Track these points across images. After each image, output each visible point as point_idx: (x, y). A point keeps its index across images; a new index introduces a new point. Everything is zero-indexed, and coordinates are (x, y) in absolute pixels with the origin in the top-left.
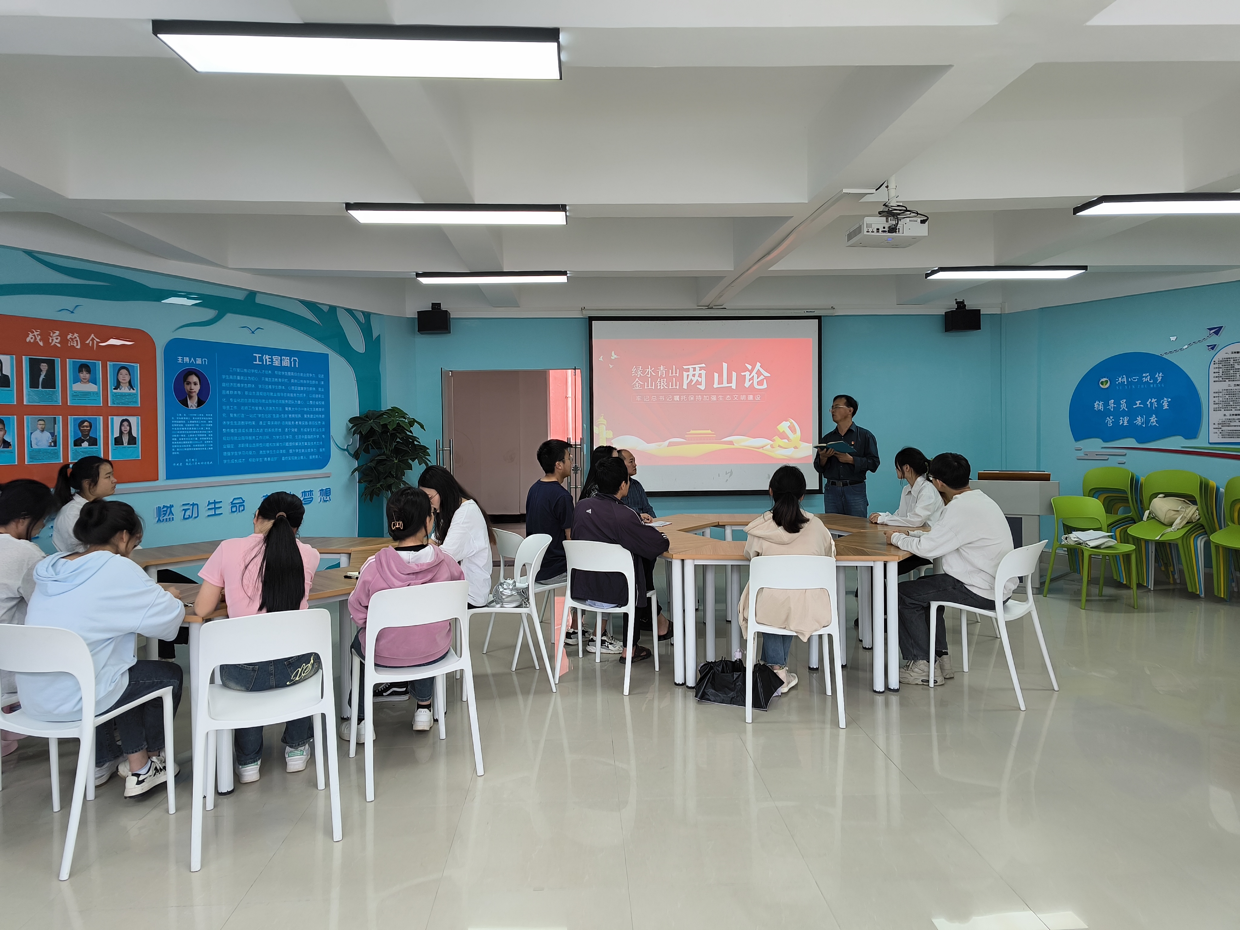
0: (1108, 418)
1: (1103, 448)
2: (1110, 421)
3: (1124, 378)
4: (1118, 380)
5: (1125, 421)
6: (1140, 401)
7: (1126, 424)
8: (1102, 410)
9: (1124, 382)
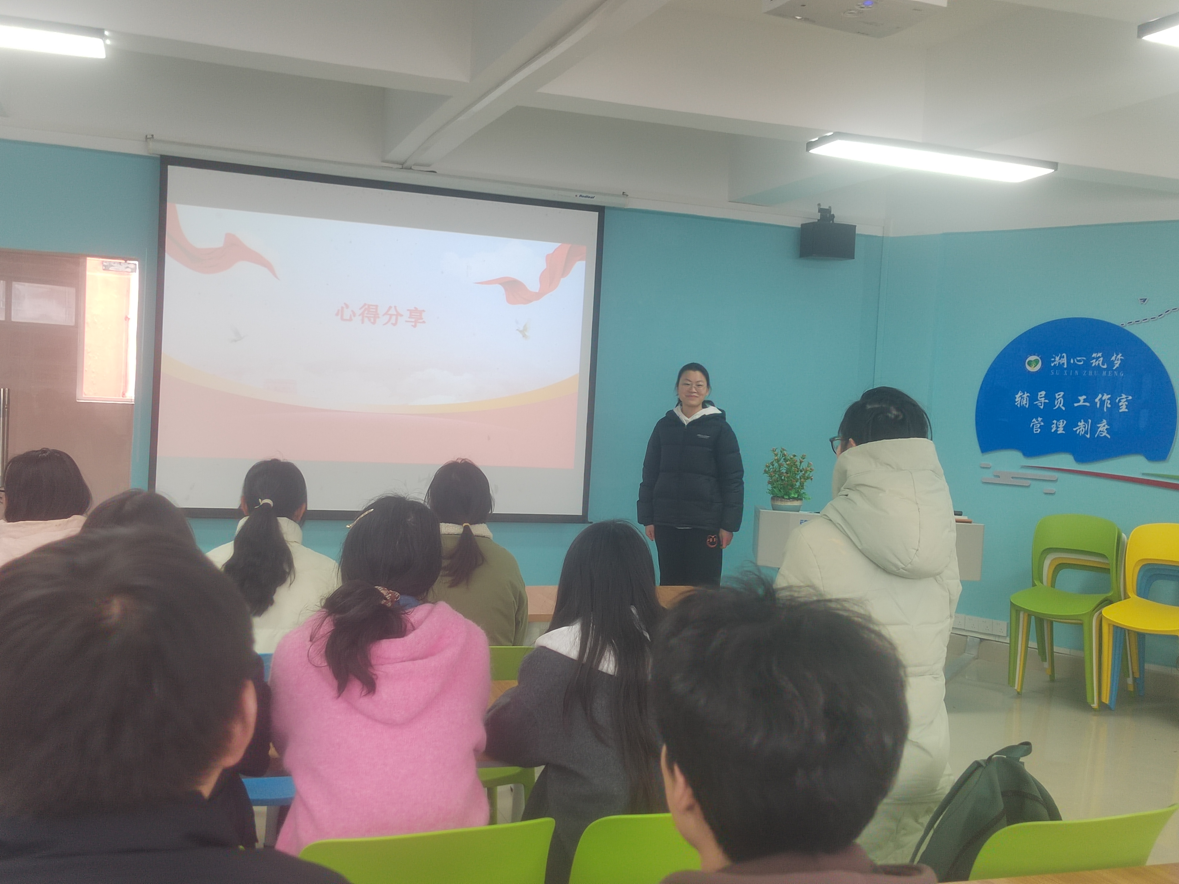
0: (1034, 420)
1: (1023, 467)
2: (1037, 424)
3: (1063, 357)
4: (1055, 361)
5: (1059, 427)
6: (1084, 397)
7: (1061, 431)
8: (1027, 406)
9: (1063, 364)
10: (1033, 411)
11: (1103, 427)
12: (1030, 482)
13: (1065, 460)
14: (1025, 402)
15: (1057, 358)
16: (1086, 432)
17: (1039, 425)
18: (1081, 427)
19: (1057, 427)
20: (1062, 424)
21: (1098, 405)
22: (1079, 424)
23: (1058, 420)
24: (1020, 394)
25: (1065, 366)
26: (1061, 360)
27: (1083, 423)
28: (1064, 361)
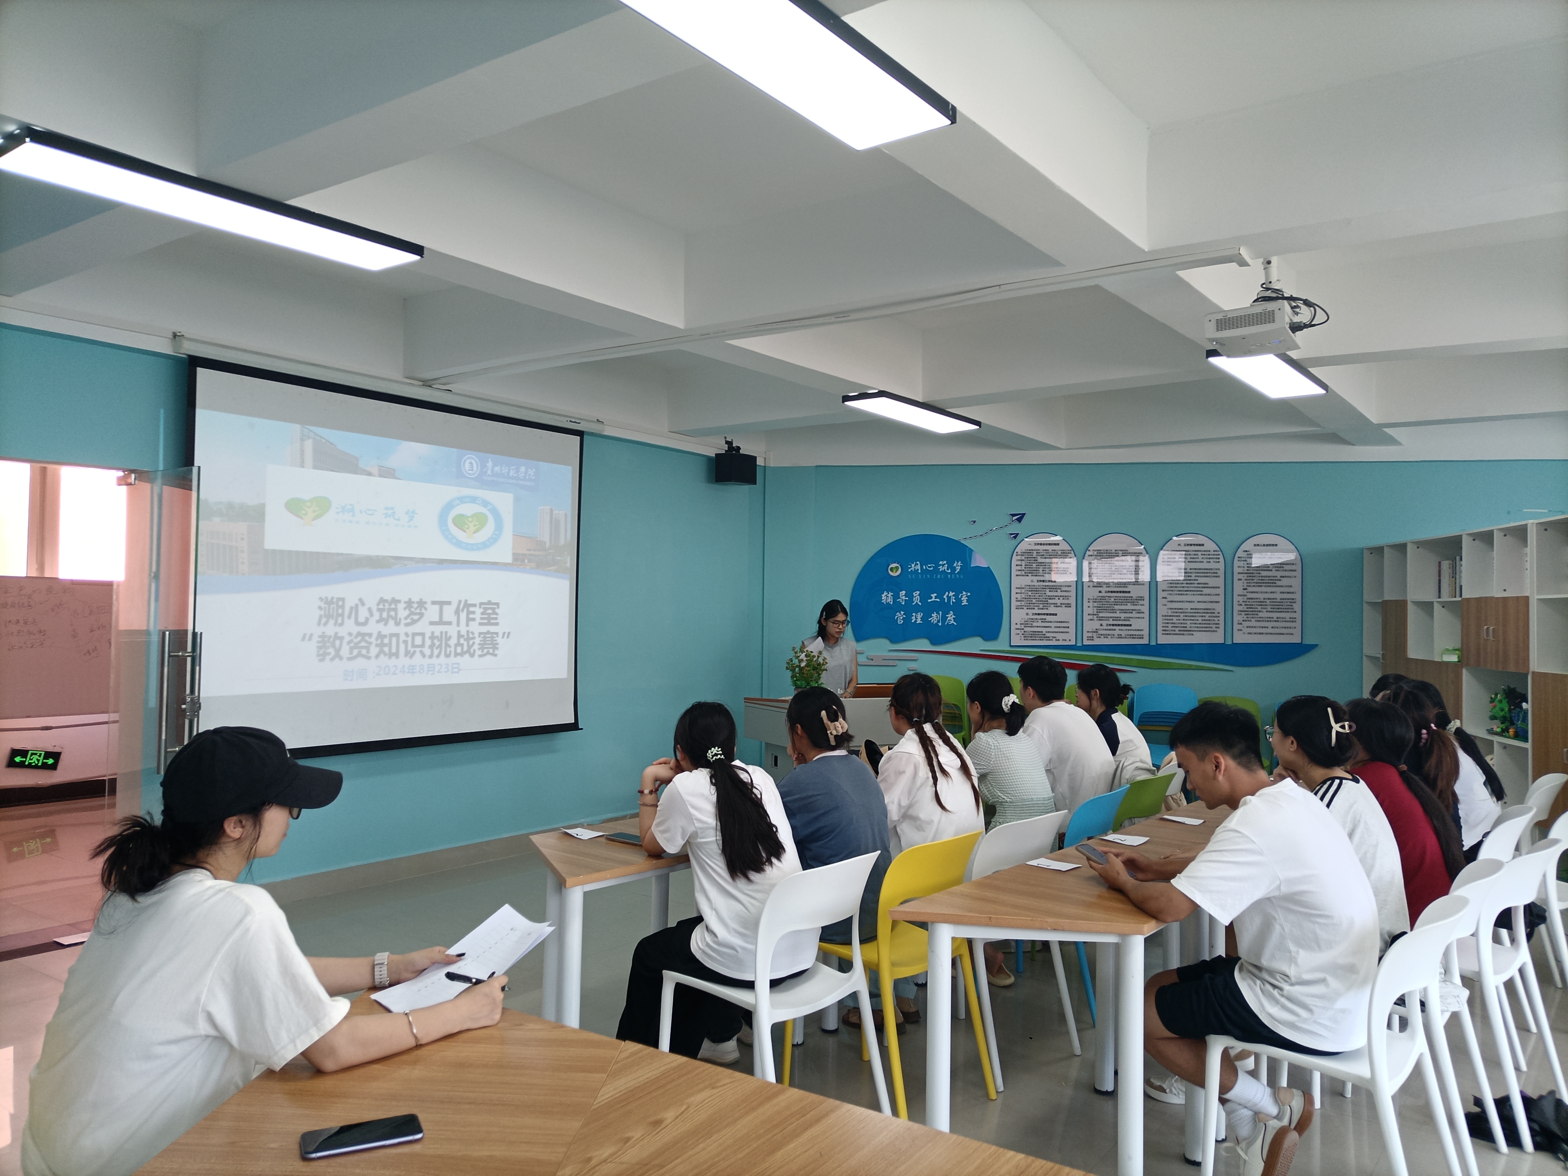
0: (898, 614)
1: (890, 651)
2: (900, 617)
3: (917, 564)
4: (911, 567)
5: (917, 618)
6: (936, 595)
7: (919, 621)
8: (892, 603)
9: (918, 569)
10: (896, 606)
11: (951, 617)
12: (897, 662)
13: (923, 644)
14: (889, 601)
15: (913, 565)
16: (938, 621)
17: (902, 618)
18: (935, 618)
19: (916, 618)
20: (920, 616)
21: (946, 601)
22: (933, 615)
23: (916, 613)
24: (885, 593)
25: (920, 571)
26: (916, 567)
27: (935, 614)
28: (919, 567)
